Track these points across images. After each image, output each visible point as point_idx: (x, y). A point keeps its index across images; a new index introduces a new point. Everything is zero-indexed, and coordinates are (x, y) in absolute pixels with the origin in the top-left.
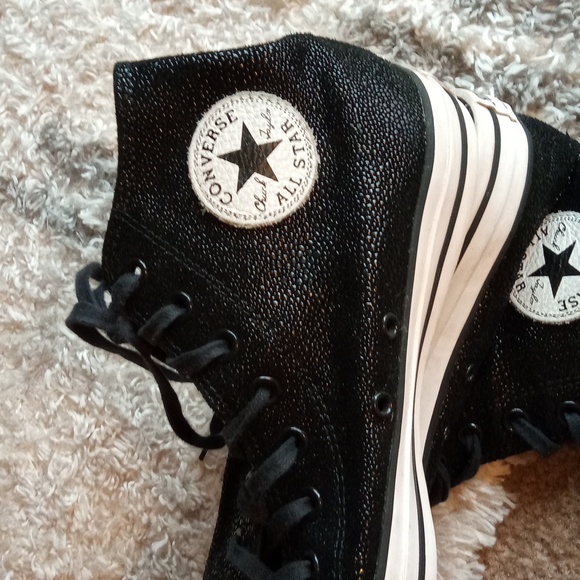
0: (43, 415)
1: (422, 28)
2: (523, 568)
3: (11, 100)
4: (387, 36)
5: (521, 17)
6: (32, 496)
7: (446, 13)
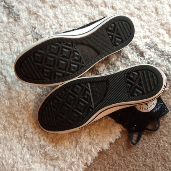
1: (138, 46)
2: (117, 149)
3: (52, 24)
5: (156, 52)
6: (22, 101)
7: (143, 45)
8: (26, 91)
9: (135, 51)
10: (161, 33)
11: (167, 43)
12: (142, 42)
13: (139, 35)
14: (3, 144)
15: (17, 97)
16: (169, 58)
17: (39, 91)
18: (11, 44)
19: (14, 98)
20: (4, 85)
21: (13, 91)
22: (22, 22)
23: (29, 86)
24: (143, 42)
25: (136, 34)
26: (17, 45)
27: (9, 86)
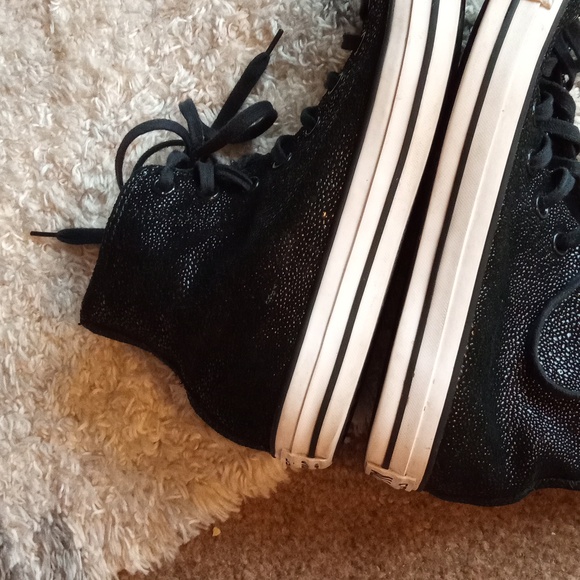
8: (130, 74)
14: (12, 285)
15: (90, 98)
17: (185, 79)
19: (73, 100)
20: (41, 33)
21: (75, 67)
23: (144, 54)
27: (58, 43)
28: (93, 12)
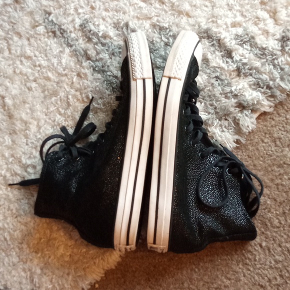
0: (46, 111)
1: (222, 40)
3: (78, 6)
4: (211, 38)
5: (253, 49)
6: (31, 136)
7: (231, 39)
8: (38, 120)
9: (218, 49)
10: (261, 17)
11: (271, 34)
12: (230, 33)
13: (224, 22)
14: (3, 206)
15: (24, 131)
16: (274, 60)
17: (60, 119)
18: (11, 42)
19: (18, 133)
20: (2, 110)
21: (17, 121)
22: (27, 5)
23: (43, 112)
24: (232, 34)
25: (220, 21)
26: (20, 43)
27: (9, 113)
28: (22, 100)
